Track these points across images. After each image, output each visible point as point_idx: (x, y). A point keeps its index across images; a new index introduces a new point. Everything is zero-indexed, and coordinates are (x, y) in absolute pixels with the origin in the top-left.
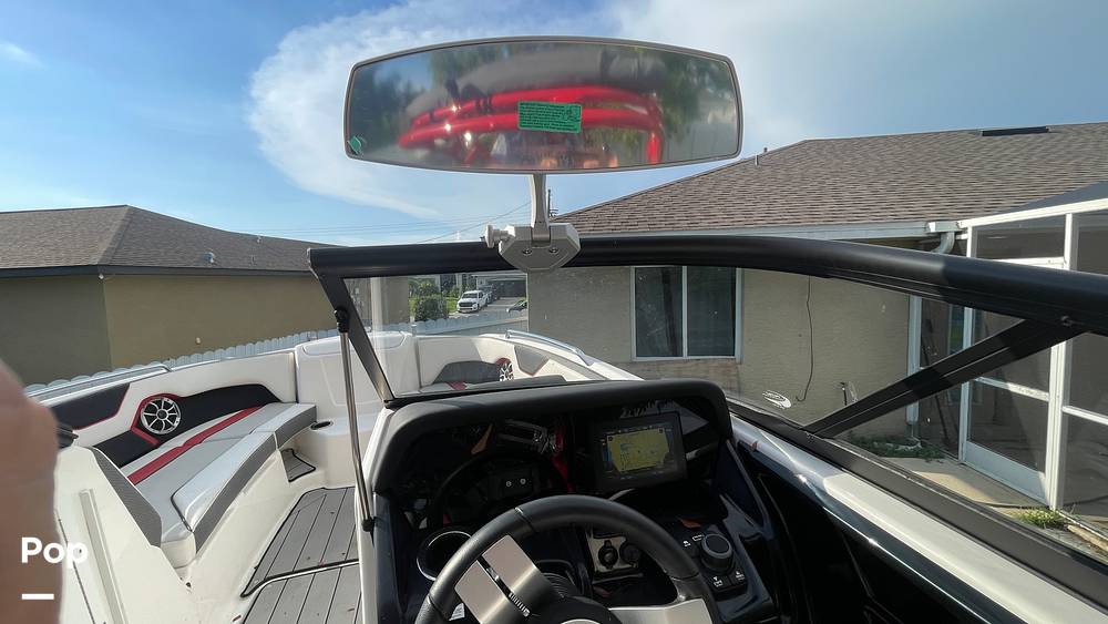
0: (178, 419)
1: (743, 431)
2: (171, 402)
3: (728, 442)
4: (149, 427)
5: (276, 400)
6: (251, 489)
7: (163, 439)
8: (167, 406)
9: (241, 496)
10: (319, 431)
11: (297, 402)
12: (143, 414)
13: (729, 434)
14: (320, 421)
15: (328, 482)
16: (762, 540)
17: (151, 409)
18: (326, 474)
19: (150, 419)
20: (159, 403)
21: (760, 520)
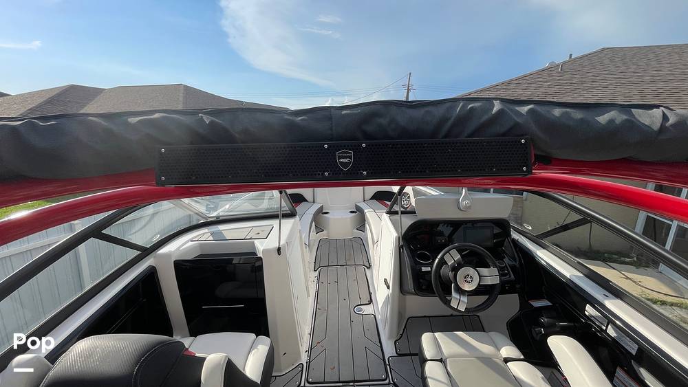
3: (509, 237)
5: (305, 200)
10: (325, 216)
11: (315, 203)
14: (325, 211)
15: (328, 236)
18: (328, 233)
21: (515, 260)
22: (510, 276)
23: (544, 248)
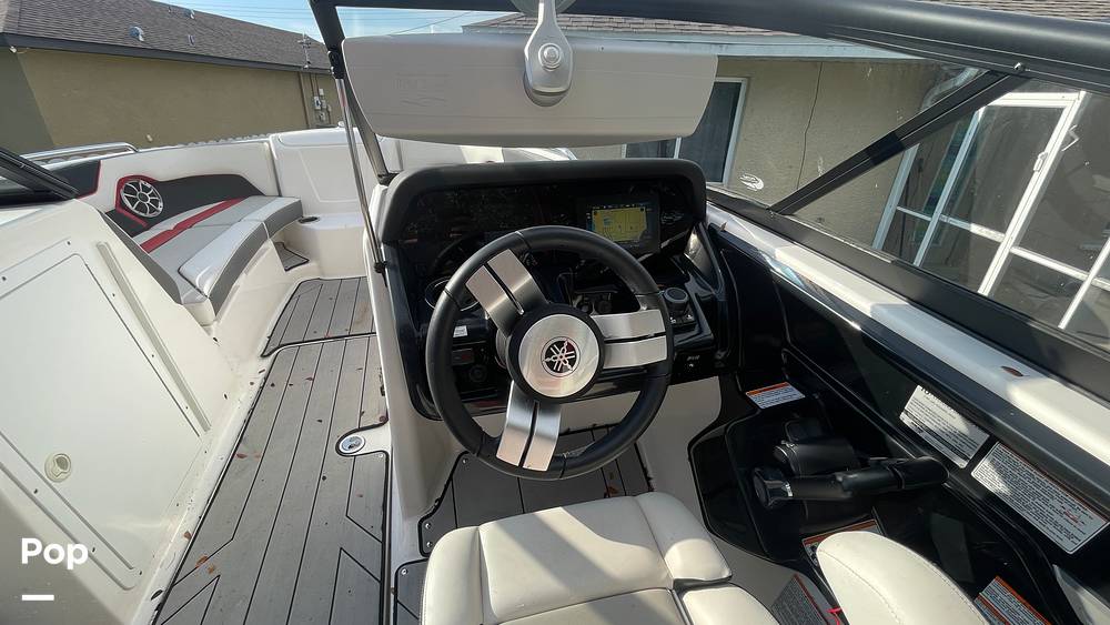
0: (161, 204)
1: (716, 216)
2: (149, 186)
3: (701, 224)
4: (133, 209)
5: (259, 193)
6: (252, 271)
7: (151, 223)
8: (147, 190)
9: (243, 276)
10: (307, 225)
11: (280, 195)
12: (123, 195)
13: (703, 217)
14: (306, 216)
15: (323, 274)
16: (714, 300)
17: (128, 190)
18: (320, 267)
19: (133, 201)
20: (137, 185)
21: (715, 284)
22: (701, 332)
23: (791, 239)
